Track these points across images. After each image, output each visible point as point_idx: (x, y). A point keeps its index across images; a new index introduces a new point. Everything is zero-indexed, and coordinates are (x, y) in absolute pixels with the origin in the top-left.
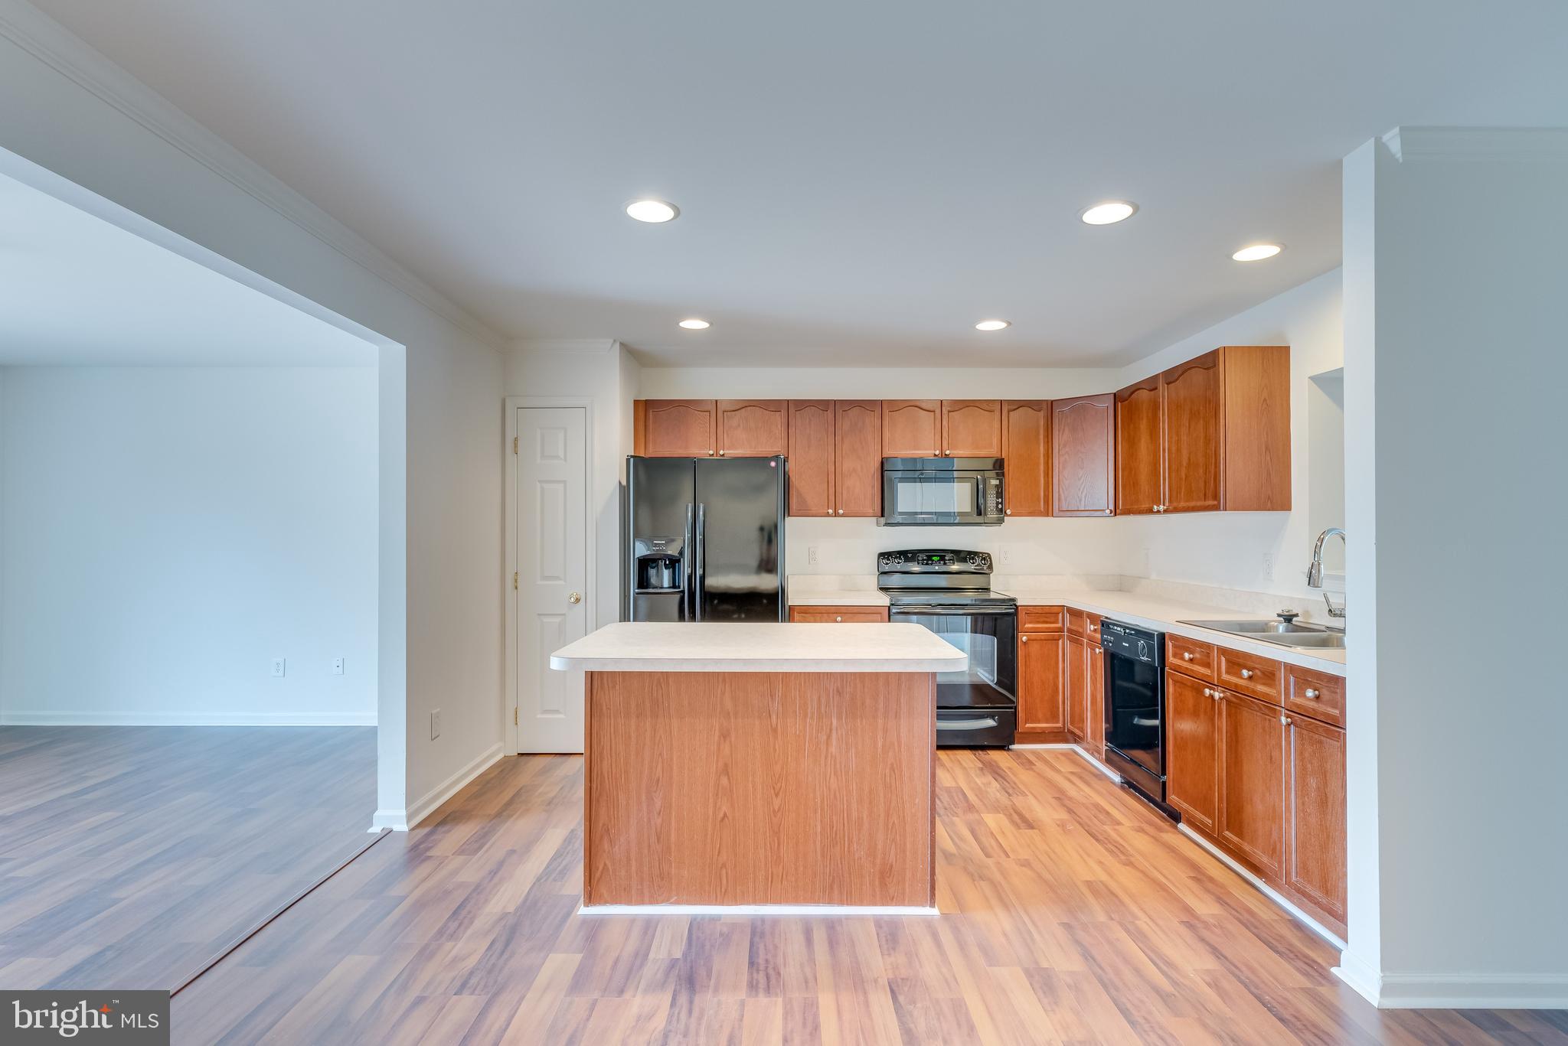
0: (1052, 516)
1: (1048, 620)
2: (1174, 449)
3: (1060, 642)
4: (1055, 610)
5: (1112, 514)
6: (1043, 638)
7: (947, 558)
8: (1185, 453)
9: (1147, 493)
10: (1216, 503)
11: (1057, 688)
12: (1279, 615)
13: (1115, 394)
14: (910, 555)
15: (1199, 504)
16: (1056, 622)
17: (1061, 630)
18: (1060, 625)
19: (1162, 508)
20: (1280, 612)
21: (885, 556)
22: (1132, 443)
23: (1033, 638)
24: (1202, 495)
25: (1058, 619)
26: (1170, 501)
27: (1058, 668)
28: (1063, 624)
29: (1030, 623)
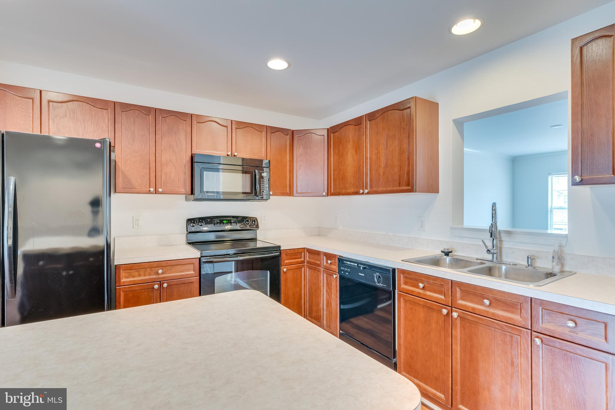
0: (293, 196)
1: (297, 257)
2: (374, 158)
3: (303, 269)
4: (301, 251)
5: (327, 195)
6: (294, 268)
7: (232, 221)
8: (383, 159)
9: (352, 183)
10: (410, 188)
11: (301, 296)
12: (442, 252)
13: (328, 129)
14: (209, 220)
15: (395, 188)
16: (301, 258)
17: (303, 262)
18: (303, 259)
19: (366, 191)
20: (443, 250)
21: (190, 221)
22: (341, 156)
23: (288, 269)
24: (397, 183)
25: (302, 256)
26: (371, 187)
27: (301, 284)
28: (305, 259)
29: (287, 260)
